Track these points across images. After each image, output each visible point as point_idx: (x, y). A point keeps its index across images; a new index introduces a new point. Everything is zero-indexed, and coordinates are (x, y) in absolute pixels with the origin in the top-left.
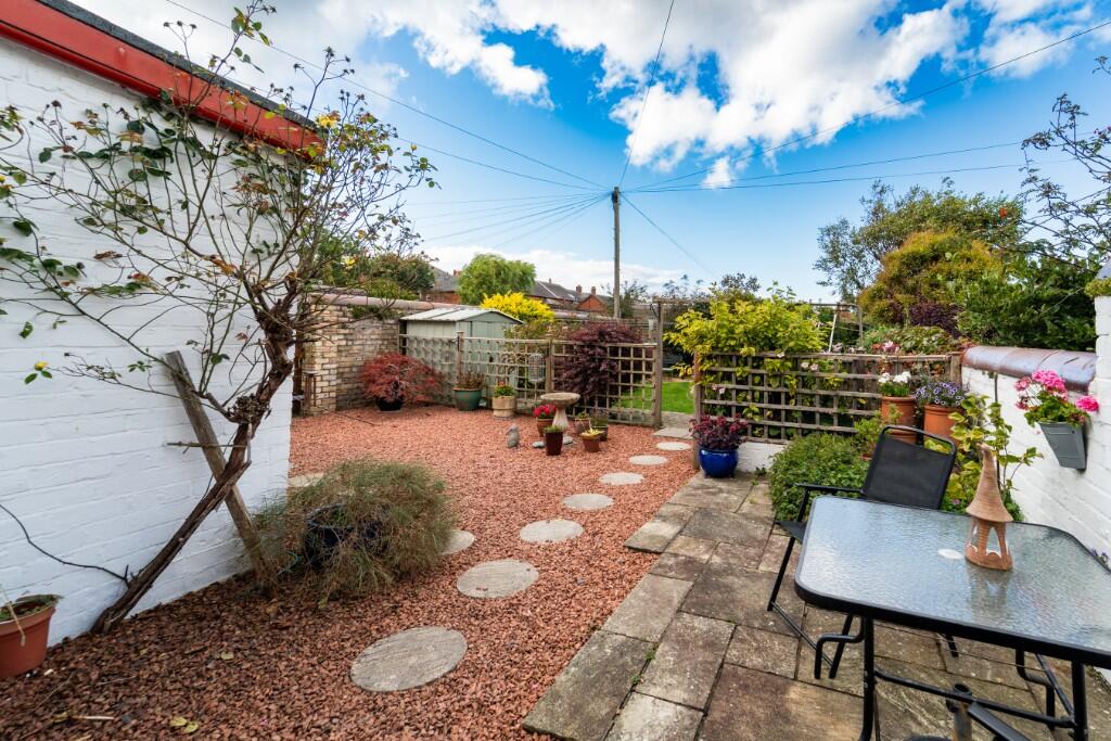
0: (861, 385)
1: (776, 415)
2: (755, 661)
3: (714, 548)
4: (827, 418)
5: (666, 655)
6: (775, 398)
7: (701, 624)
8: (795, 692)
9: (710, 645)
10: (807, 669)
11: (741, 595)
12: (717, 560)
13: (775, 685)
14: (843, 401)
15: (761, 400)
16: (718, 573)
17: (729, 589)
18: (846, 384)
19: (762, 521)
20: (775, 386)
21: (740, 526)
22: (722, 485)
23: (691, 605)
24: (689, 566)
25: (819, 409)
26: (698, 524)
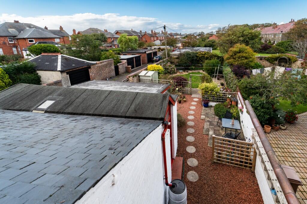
0: (225, 96)
1: (213, 99)
2: (217, 129)
3: (210, 119)
4: (220, 99)
5: (210, 129)
6: (213, 97)
7: (212, 127)
8: (220, 131)
9: (213, 128)
10: (221, 129)
11: (214, 124)
12: (211, 120)
13: (219, 130)
14: (222, 98)
15: (211, 97)
16: (211, 122)
17: (213, 123)
18: (223, 96)
19: (213, 114)
20: (213, 96)
21: (211, 116)
22: (207, 109)
23: (210, 125)
24: (208, 121)
25: (219, 98)
26: (207, 115)
